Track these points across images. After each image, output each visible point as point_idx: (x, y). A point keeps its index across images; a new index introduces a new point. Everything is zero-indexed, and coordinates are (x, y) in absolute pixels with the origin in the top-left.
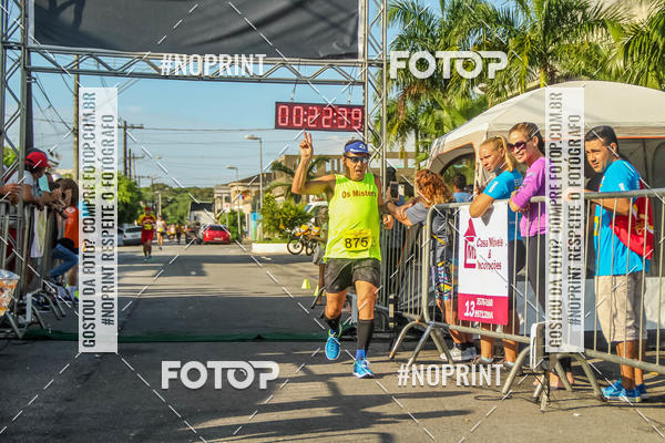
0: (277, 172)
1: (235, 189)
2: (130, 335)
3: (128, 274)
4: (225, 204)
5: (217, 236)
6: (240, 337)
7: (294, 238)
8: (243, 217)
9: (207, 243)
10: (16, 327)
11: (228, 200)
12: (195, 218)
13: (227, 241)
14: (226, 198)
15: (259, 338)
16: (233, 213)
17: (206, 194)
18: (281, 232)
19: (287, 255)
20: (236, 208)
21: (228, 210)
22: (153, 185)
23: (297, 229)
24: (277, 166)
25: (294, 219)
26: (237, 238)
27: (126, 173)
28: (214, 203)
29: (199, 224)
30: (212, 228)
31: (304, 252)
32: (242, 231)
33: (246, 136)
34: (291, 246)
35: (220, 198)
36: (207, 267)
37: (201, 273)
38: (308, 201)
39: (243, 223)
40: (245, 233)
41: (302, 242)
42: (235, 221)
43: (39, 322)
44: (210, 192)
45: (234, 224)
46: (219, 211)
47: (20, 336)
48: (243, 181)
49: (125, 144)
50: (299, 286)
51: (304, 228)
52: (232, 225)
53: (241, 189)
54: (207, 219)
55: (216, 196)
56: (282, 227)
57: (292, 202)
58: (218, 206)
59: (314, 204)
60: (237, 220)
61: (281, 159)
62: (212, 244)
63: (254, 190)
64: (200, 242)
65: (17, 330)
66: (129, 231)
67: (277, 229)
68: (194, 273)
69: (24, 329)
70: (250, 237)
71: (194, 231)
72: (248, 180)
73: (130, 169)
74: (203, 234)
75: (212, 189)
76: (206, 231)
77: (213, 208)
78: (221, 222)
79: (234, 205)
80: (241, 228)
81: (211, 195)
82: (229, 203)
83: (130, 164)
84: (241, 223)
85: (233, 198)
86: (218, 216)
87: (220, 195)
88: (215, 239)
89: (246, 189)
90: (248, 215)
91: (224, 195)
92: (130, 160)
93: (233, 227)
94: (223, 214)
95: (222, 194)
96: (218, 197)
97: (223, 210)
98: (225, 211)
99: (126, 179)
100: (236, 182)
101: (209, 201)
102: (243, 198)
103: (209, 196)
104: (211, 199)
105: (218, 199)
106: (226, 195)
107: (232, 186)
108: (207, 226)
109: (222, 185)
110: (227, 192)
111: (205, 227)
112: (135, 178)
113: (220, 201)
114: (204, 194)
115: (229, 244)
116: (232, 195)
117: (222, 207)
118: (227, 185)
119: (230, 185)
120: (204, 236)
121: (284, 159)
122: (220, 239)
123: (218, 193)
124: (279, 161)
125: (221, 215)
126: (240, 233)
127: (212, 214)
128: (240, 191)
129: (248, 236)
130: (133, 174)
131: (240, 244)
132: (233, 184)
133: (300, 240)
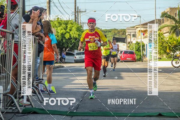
0: (165, 18)
1: (139, 29)
2: (82, 111)
3: (78, 78)
4: (132, 38)
5: (129, 57)
6: (148, 114)
7: (175, 57)
8: (143, 46)
9: (122, 61)
10: (18, 106)
11: (134, 36)
13: (134, 60)
14: (133, 35)
15: (160, 115)
16: (138, 43)
18: (168, 54)
19: (171, 68)
20: (139, 41)
21: (134, 42)
23: (178, 52)
24: (164, 15)
25: (175, 46)
26: (140, 58)
27: (76, 21)
28: (126, 38)
30: (125, 52)
32: (143, 55)
35: (130, 35)
36: (123, 74)
37: (120, 78)
39: (144, 49)
40: (145, 56)
42: (139, 48)
43: (31, 104)
44: (124, 32)
45: (138, 50)
46: (129, 43)
47: (21, 111)
48: (143, 25)
49: (75, 3)
52: (137, 50)
53: (143, 29)
54: (123, 47)
55: (127, 34)
56: (168, 51)
57: (174, 36)
58: (129, 40)
61: (167, 10)
62: (125, 62)
64: (118, 61)
65: (19, 108)
66: (78, 54)
67: (165, 52)
68: (116, 78)
69: (23, 108)
72: (146, 24)
73: (78, 18)
74: (120, 56)
75: (125, 30)
76: (122, 54)
77: (125, 41)
78: (130, 49)
79: (138, 39)
80: (143, 52)
81: (124, 33)
82: (135, 38)
83: (78, 15)
84: (142, 49)
85: (137, 35)
86: (128, 45)
87: (130, 33)
88: (127, 59)
89: (145, 29)
90: (147, 44)
91: (132, 33)
92: (78, 13)
93: (137, 52)
94: (132, 44)
95: (131, 32)
96: (128, 34)
97: (132, 42)
98: (133, 43)
99: (76, 24)
100: (140, 25)
101: (123, 36)
102: (144, 35)
103: (123, 34)
104: (124, 35)
105: (128, 35)
106: (133, 33)
107: (137, 28)
108: (122, 51)
109: (131, 27)
110: (134, 31)
111: (121, 52)
112: (81, 23)
113: (130, 36)
114: (120, 33)
115: (136, 62)
116: (137, 33)
117: (131, 40)
118: (134, 27)
119: (135, 27)
120: (121, 57)
121: (169, 10)
122: (130, 59)
123: (129, 32)
124: (166, 11)
125: (131, 45)
126: (142, 55)
127: (126, 44)
128: (141, 30)
129: (147, 57)
130: (79, 21)
131: (142, 62)
132: (138, 26)
133: (179, 59)
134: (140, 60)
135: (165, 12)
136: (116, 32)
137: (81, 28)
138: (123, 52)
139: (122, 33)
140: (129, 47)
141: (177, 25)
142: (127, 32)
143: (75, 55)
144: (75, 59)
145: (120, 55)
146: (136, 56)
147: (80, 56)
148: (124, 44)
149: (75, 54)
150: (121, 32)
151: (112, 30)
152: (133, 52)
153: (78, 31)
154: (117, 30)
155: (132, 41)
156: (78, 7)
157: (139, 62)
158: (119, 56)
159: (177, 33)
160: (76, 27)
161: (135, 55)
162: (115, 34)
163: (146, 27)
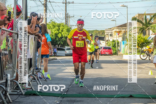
1: (115, 30)
2: (71, 94)
3: (68, 68)
4: (110, 37)
6: (122, 96)
7: (143, 52)
8: (118, 43)
10: (22, 89)
11: (111, 35)
14: (110, 35)
15: (131, 96)
16: (114, 41)
17: (101, 33)
19: (140, 60)
20: (115, 39)
21: (111, 40)
23: (144, 48)
25: (143, 43)
26: (116, 52)
27: (66, 24)
28: (105, 37)
31: (148, 59)
32: (118, 50)
34: (142, 56)
35: (108, 35)
36: (103, 65)
37: (101, 68)
38: (149, 35)
39: (118, 46)
40: (119, 51)
42: (115, 45)
43: (32, 88)
44: (103, 32)
45: (114, 46)
46: (107, 41)
47: (24, 93)
48: (118, 27)
49: (66, 10)
50: (147, 74)
51: (148, 47)
52: (113, 46)
53: (117, 30)
54: (103, 44)
57: (142, 35)
58: (107, 39)
60: (116, 44)
61: (136, 15)
63: (123, 30)
65: (22, 91)
66: (68, 49)
68: (97, 67)
69: (25, 91)
70: (122, 52)
72: (121, 26)
73: (68, 22)
75: (104, 31)
76: (102, 50)
77: (104, 39)
78: (108, 45)
79: (114, 38)
80: (118, 48)
81: (104, 33)
82: (112, 37)
83: (68, 19)
84: (117, 46)
86: (107, 43)
88: (106, 53)
89: (119, 30)
90: (121, 42)
91: (109, 33)
92: (68, 18)
93: (113, 48)
94: (109, 42)
95: (108, 33)
97: (109, 40)
98: (110, 41)
99: (66, 26)
100: (115, 27)
101: (103, 36)
102: (118, 34)
103: (103, 34)
104: (103, 35)
105: (107, 35)
106: (110, 33)
107: (113, 29)
109: (109, 29)
110: (111, 32)
112: (70, 26)
113: (108, 36)
114: (100, 33)
115: (112, 55)
116: (113, 33)
117: (108, 38)
118: (111, 29)
119: (112, 29)
121: (138, 15)
122: (108, 53)
123: (107, 32)
124: (135, 16)
125: (108, 42)
126: (117, 50)
127: (104, 42)
128: (117, 31)
129: (121, 52)
130: (69, 24)
131: (117, 55)
132: (114, 28)
133: (146, 53)
134: (116, 54)
135: (134, 17)
136: (97, 32)
137: (70, 30)
138: (102, 48)
140: (107, 44)
141: (144, 27)
143: (66, 50)
144: (66, 53)
146: (112, 51)
147: (69, 51)
151: (94, 31)
152: (110, 48)
153: (68, 31)
154: (98, 31)
155: (109, 39)
156: (68, 13)
157: (115, 56)
159: (144, 33)
160: (66, 29)
161: (111, 50)
163: (120, 29)
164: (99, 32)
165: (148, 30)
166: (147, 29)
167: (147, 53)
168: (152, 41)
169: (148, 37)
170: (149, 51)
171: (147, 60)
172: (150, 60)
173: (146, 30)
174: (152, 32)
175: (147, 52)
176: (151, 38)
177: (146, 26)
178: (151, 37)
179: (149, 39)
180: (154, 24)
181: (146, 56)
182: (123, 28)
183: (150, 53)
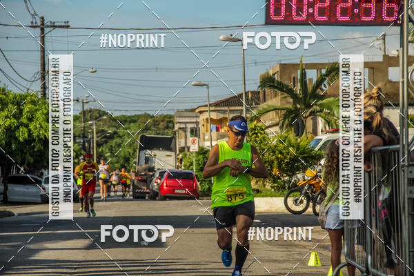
0: (268, 90)
1: (205, 115)
4: (190, 139)
5: (180, 187)
7: (295, 188)
9: (164, 198)
11: (195, 132)
12: (147, 160)
13: (195, 195)
14: (192, 130)
16: (203, 152)
18: (275, 180)
20: (207, 144)
21: (194, 148)
22: (84, 113)
23: (300, 176)
24: (267, 81)
25: (295, 160)
26: (209, 190)
28: (174, 138)
29: (152, 169)
30: (172, 175)
31: (310, 210)
33: (221, 37)
34: (290, 201)
35: (184, 129)
38: (315, 132)
41: (307, 195)
44: (169, 121)
46: (182, 150)
48: (217, 105)
50: (305, 262)
51: (310, 173)
53: (214, 116)
54: (164, 161)
55: (177, 127)
56: (276, 172)
57: (292, 136)
58: (180, 143)
59: (324, 137)
61: (273, 69)
62: (172, 198)
64: (154, 196)
67: (270, 175)
71: (146, 180)
72: (226, 102)
74: (158, 184)
75: (171, 117)
76: (163, 180)
77: (172, 146)
78: (185, 166)
79: (204, 140)
81: (171, 125)
82: (197, 139)
85: (202, 130)
86: (180, 156)
87: (183, 126)
88: (176, 191)
89: (221, 116)
91: (189, 126)
94: (188, 153)
95: (185, 123)
96: (180, 128)
97: (189, 148)
98: (191, 150)
100: (206, 106)
101: (167, 134)
102: (218, 130)
103: (167, 127)
104: (170, 132)
105: (180, 131)
106: (192, 126)
107: (201, 112)
108: (164, 172)
109: (186, 110)
110: (194, 120)
111: (162, 174)
113: (183, 133)
114: (159, 124)
115: (197, 198)
116: (200, 126)
117: (186, 143)
118: (193, 110)
119: (197, 111)
120: (161, 187)
121: (278, 69)
122: (183, 192)
123: (180, 123)
124: (271, 72)
125: (186, 155)
127: (172, 153)
128: (211, 119)
132: (203, 109)
133: (303, 192)
135: (268, 73)
136: (150, 121)
138: (165, 175)
139: (165, 125)
140: (181, 160)
141: (299, 106)
142: (177, 123)
143: (43, 184)
144: (43, 193)
145: (159, 181)
146: (198, 183)
148: (169, 153)
149: (43, 180)
150: (162, 123)
151: (139, 116)
152: (192, 174)
154: (152, 117)
155: (188, 145)
157: (205, 200)
158: (156, 184)
159: (298, 128)
161: (195, 181)
162: (147, 129)
163: (224, 112)
164: (156, 122)
165: (310, 115)
166: (308, 113)
167: (306, 193)
168: (323, 152)
169: (312, 138)
170: (313, 185)
171: (309, 215)
172: (316, 214)
173: (306, 118)
174: (325, 124)
175: (306, 188)
176: (321, 143)
177: (305, 104)
178: (321, 140)
179: (314, 147)
180: (329, 96)
181: (305, 202)
182: (231, 108)
183: (318, 193)
